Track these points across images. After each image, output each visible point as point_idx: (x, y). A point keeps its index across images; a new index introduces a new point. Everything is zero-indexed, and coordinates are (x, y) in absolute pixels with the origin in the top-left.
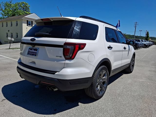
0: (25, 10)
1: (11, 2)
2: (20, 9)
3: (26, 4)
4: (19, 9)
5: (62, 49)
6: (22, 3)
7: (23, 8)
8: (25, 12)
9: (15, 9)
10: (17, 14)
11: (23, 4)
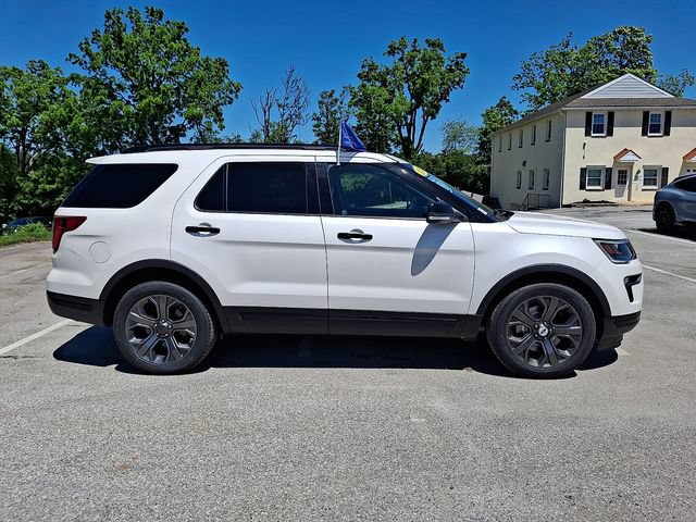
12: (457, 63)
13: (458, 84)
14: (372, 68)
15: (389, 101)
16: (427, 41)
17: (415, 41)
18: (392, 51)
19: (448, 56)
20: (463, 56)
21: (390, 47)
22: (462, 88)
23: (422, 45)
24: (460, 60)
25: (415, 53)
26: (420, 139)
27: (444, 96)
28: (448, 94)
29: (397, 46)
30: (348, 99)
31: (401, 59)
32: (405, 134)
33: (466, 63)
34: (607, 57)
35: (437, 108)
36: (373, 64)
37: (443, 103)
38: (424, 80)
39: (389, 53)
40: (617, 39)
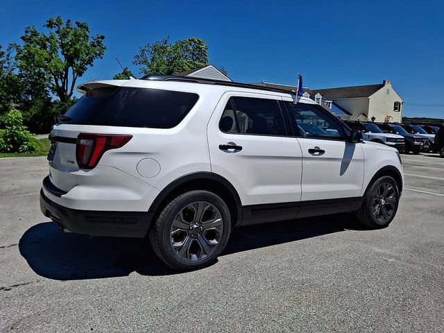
0: (197, 58)
1: (166, 41)
2: (186, 56)
3: (200, 42)
4: (182, 56)
5: (74, 146)
6: (189, 40)
7: (193, 54)
8: (197, 63)
9: (175, 58)
10: (178, 69)
11: (193, 44)
12: (98, 42)
13: (99, 55)
14: (35, 34)
15: (49, 61)
16: (77, 23)
17: (69, 21)
18: (50, 25)
19: (92, 35)
20: (102, 38)
21: (50, 22)
22: (102, 58)
23: (74, 25)
24: (100, 40)
25: (68, 30)
26: (72, 90)
27: (90, 62)
28: (92, 61)
29: (54, 22)
30: (14, 53)
31: (58, 32)
32: (60, 84)
33: (104, 42)
34: (187, 54)
35: (85, 69)
36: (35, 32)
37: (88, 66)
38: (76, 49)
39: (48, 26)
40: (191, 44)
